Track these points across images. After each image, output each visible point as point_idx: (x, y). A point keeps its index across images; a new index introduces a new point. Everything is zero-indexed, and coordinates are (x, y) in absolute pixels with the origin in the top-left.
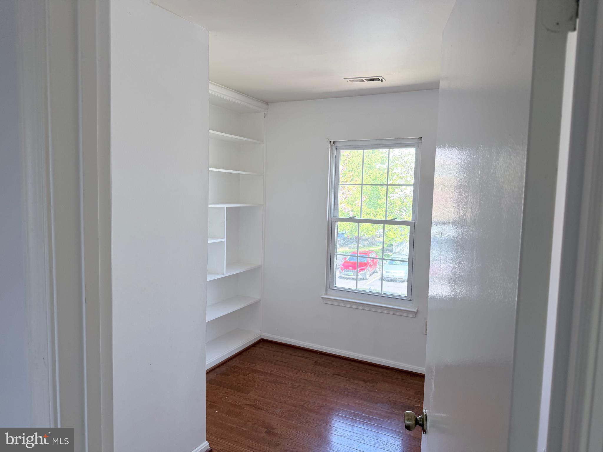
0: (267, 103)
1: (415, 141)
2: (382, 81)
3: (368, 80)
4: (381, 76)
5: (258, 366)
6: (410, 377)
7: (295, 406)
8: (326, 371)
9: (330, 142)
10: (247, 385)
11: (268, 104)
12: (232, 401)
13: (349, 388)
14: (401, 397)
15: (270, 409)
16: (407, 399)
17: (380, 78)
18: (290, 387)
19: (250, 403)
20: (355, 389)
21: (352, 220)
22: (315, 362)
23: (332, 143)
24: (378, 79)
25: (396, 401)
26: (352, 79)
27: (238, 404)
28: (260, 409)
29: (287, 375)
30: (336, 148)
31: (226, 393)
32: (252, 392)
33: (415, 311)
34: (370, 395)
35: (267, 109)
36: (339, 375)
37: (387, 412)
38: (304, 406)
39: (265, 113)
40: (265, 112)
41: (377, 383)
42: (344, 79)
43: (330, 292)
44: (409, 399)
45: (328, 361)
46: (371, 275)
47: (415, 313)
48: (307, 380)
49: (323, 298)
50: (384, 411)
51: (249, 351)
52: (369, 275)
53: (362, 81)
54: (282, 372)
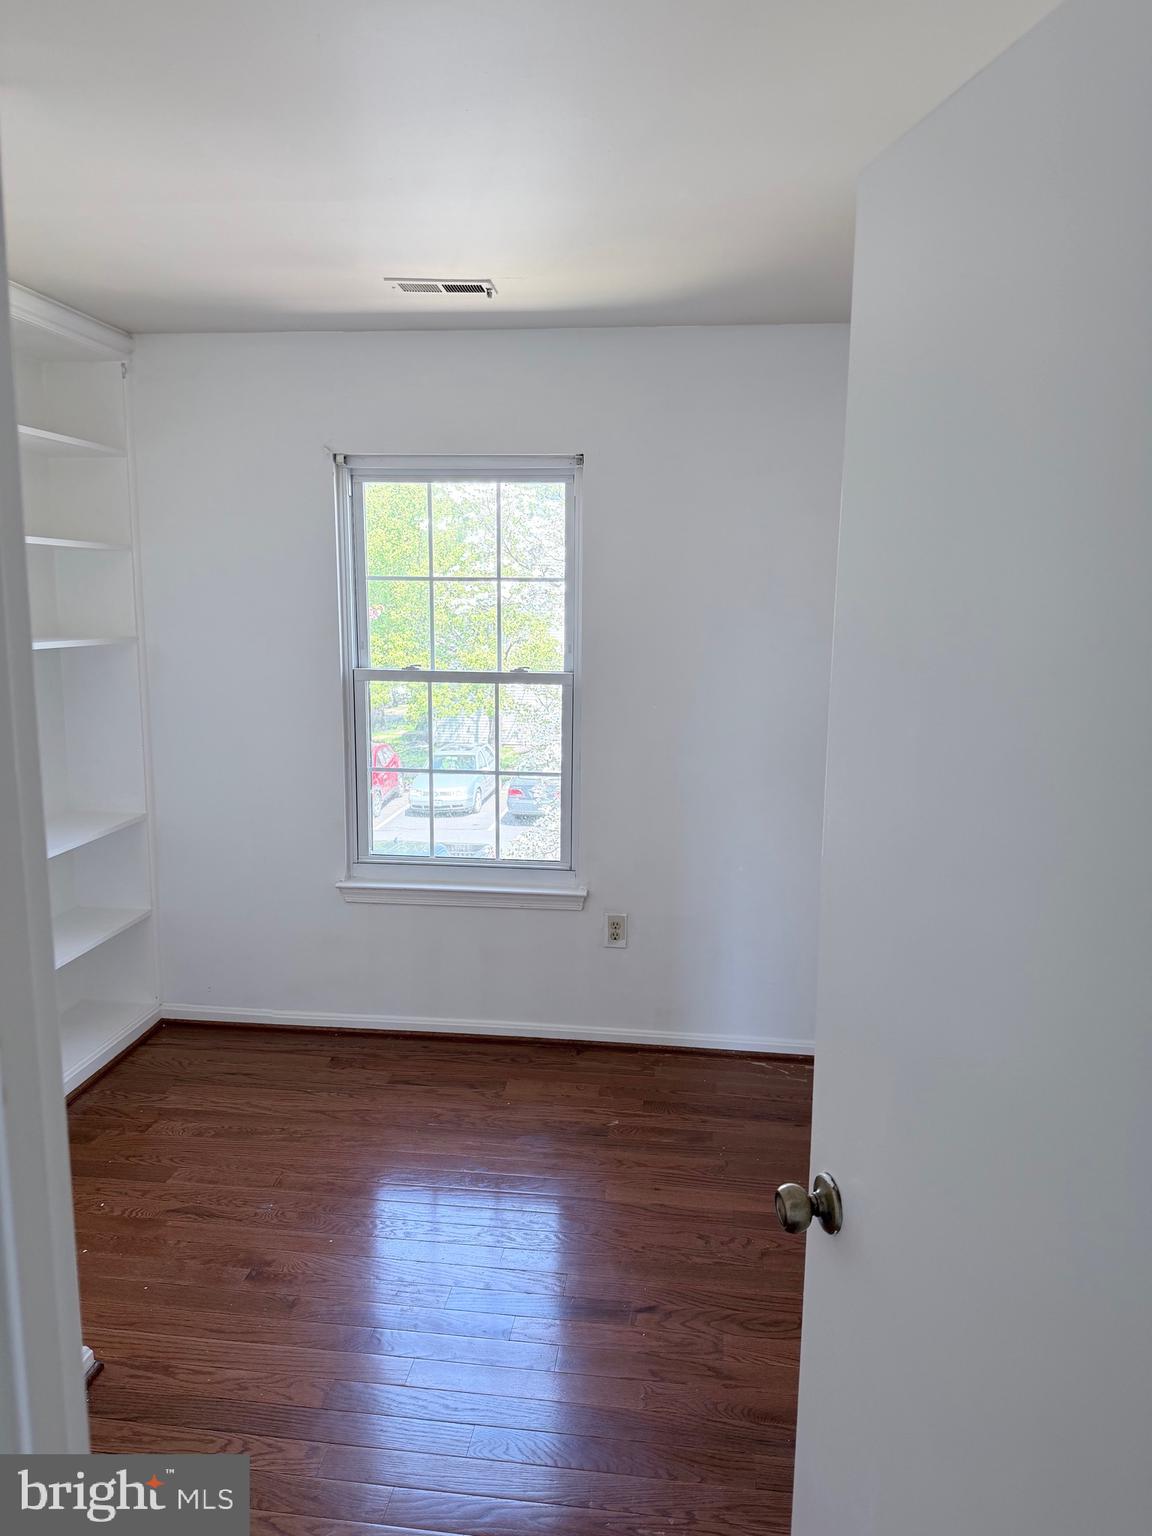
0: (129, 333)
1: (565, 465)
2: (489, 294)
3: (449, 289)
4: (488, 281)
5: (173, 1097)
6: (578, 1054)
7: (310, 1189)
8: (368, 1079)
9: (335, 456)
10: (157, 1157)
11: (131, 338)
12: (123, 1212)
13: (439, 1111)
14: (569, 1110)
15: (241, 1209)
16: (585, 1111)
17: (485, 286)
18: (284, 1140)
19: (178, 1205)
20: (453, 1110)
21: (411, 674)
22: (332, 1059)
23: (340, 459)
24: (479, 289)
25: (561, 1122)
26: (408, 283)
27: (144, 1216)
28: (211, 1215)
29: (265, 1108)
30: (352, 476)
31: (98, 1189)
32: (176, 1174)
33: (585, 894)
34: (495, 1119)
35: (131, 352)
36: (407, 1083)
37: (546, 1155)
38: (333, 1184)
39: (123, 365)
40: (125, 362)
41: (505, 1083)
42: (386, 279)
43: (358, 870)
44: (591, 1112)
45: (366, 1051)
46: (384, 805)
47: (583, 900)
48: (323, 1112)
49: (340, 888)
50: (541, 1153)
51: (131, 1058)
52: (380, 806)
53: (435, 289)
54: (248, 1103)
